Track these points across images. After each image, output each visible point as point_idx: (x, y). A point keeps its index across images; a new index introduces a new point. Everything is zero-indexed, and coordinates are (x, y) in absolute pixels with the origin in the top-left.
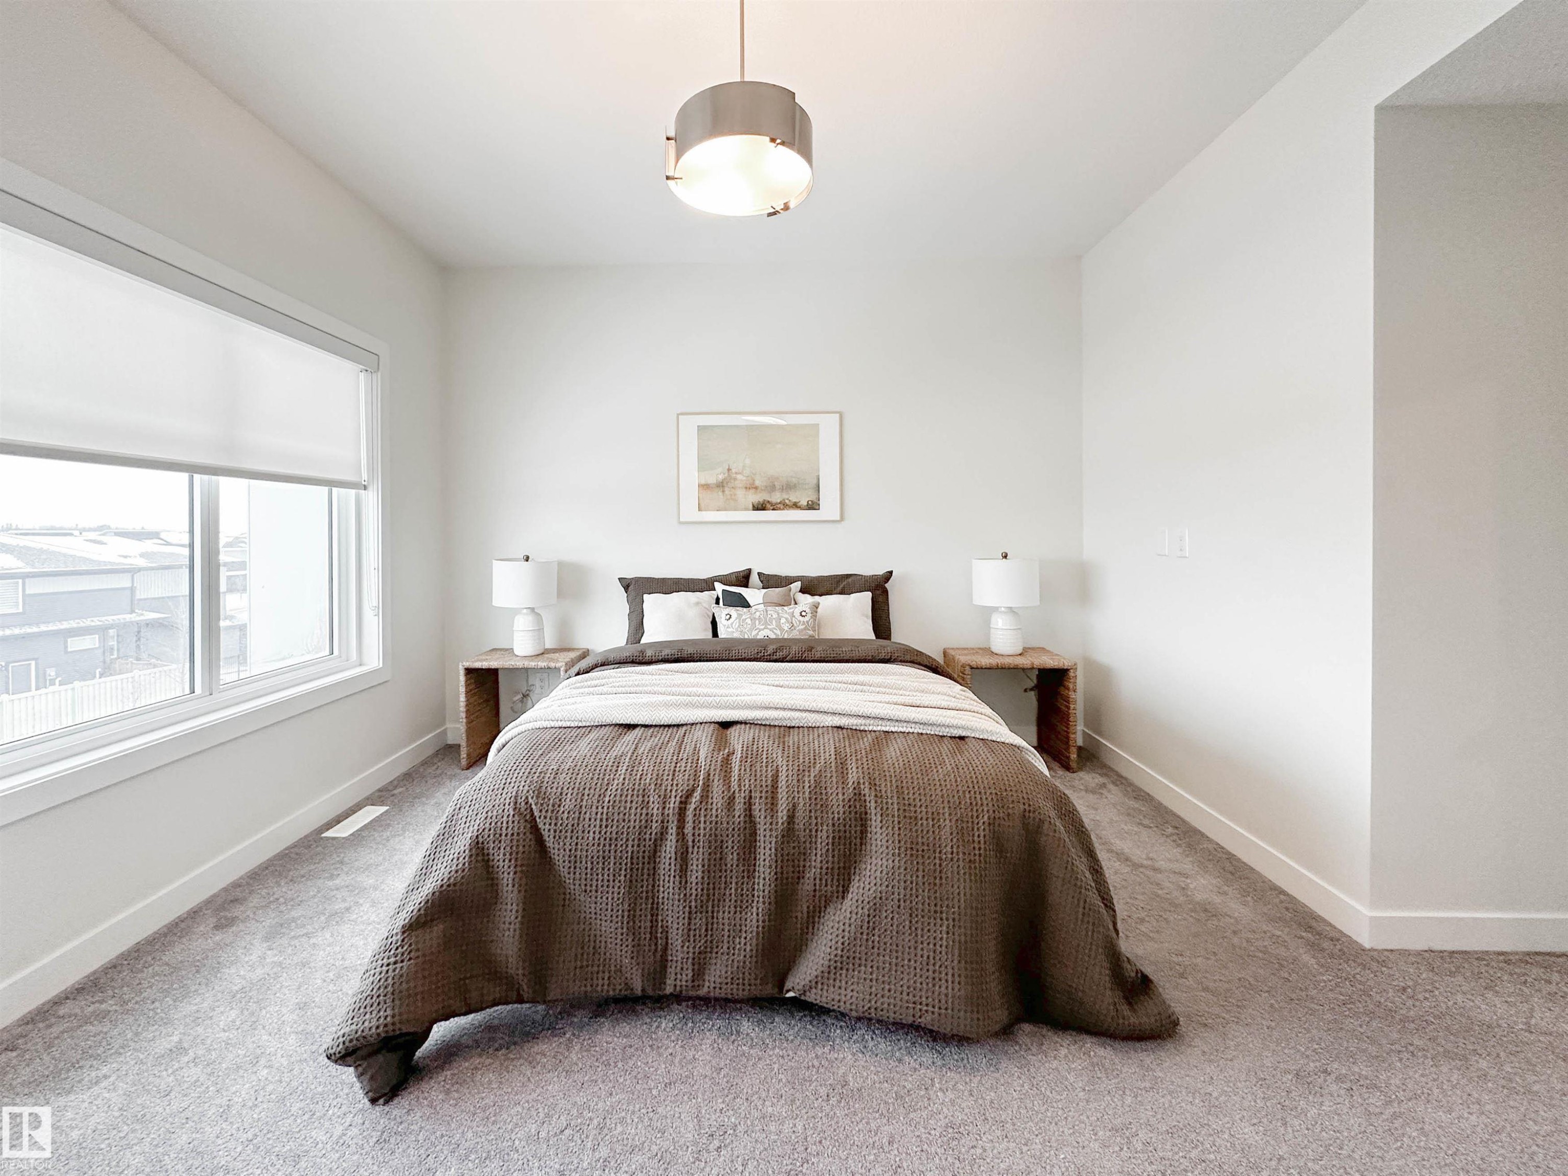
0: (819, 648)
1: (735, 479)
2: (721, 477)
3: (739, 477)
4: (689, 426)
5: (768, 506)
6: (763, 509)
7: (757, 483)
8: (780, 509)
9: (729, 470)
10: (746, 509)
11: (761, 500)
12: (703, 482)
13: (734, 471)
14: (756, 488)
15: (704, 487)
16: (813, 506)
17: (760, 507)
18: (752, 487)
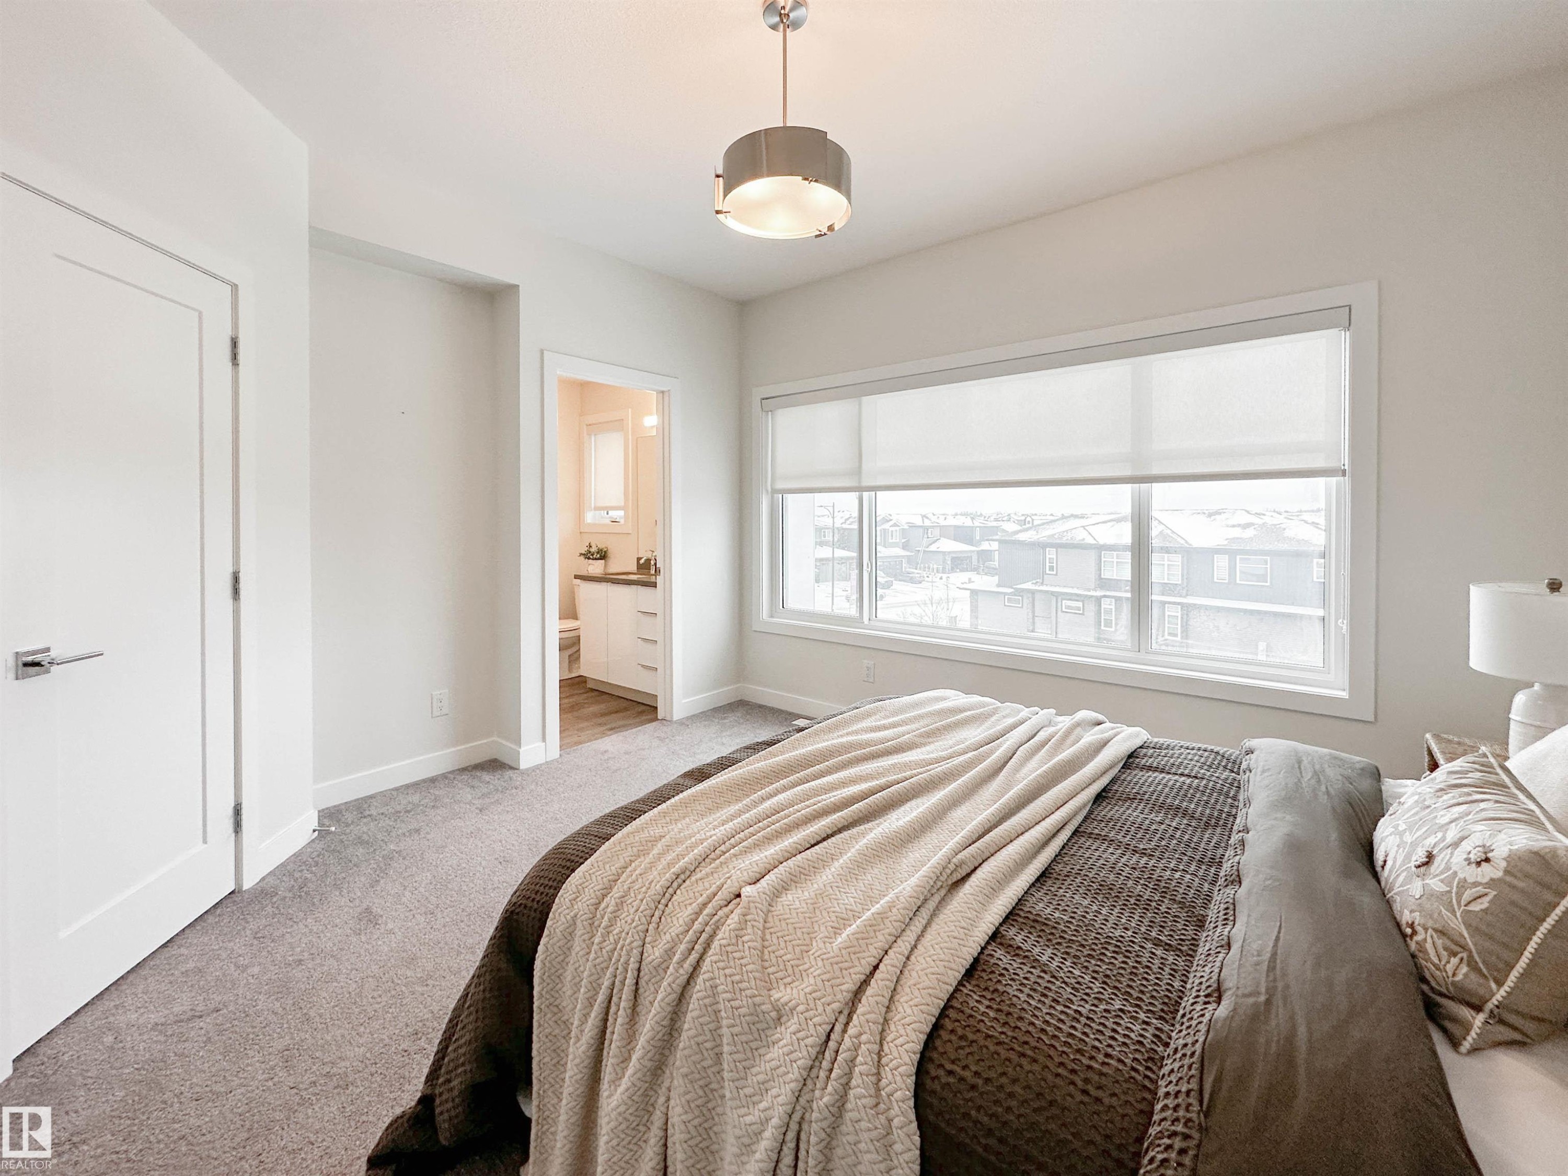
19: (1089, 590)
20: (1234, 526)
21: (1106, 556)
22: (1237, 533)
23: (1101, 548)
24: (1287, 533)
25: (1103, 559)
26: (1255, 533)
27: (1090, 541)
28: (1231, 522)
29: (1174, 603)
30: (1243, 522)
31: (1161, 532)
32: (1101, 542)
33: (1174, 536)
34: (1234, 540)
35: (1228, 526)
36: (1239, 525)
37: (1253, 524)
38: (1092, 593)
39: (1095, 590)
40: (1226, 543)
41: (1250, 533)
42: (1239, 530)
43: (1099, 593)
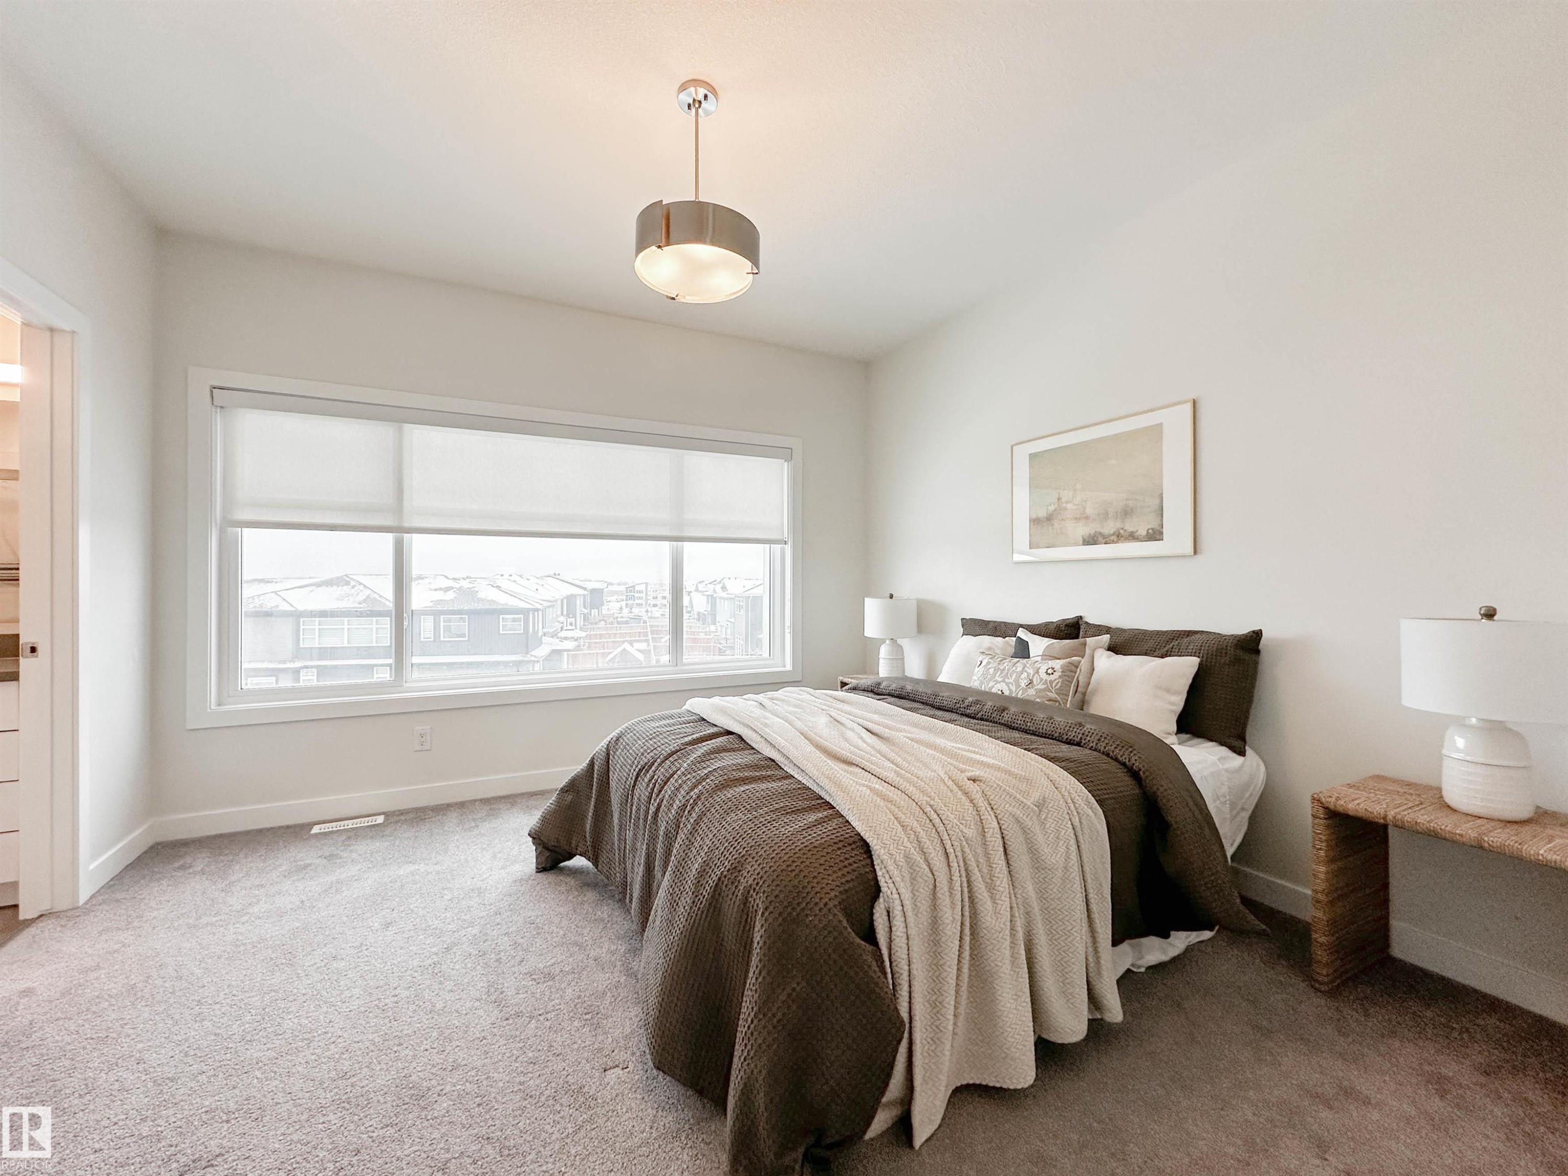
0: (1013, 709)
1: (1066, 509)
2: (1052, 508)
3: (1069, 506)
4: (1022, 454)
5: (1100, 539)
6: (1095, 542)
7: (1089, 511)
8: (1113, 542)
9: (1059, 499)
10: (1076, 544)
11: (1092, 532)
12: (1034, 516)
13: (1064, 500)
14: (1087, 518)
15: (1035, 522)
16: (1155, 535)
17: (1091, 540)
18: (1083, 517)
19: (285, 662)
20: (436, 590)
21: (305, 624)
22: (439, 595)
23: (297, 615)
24: (480, 595)
25: (302, 627)
26: (455, 595)
27: (285, 607)
28: (434, 586)
29: (382, 665)
30: (443, 586)
31: (368, 597)
32: (301, 608)
33: (383, 600)
34: (440, 602)
35: (431, 590)
36: (441, 589)
37: (452, 588)
38: (288, 665)
39: (292, 661)
40: (431, 604)
41: (450, 595)
42: (441, 592)
43: (298, 664)
